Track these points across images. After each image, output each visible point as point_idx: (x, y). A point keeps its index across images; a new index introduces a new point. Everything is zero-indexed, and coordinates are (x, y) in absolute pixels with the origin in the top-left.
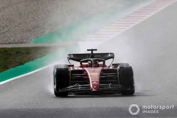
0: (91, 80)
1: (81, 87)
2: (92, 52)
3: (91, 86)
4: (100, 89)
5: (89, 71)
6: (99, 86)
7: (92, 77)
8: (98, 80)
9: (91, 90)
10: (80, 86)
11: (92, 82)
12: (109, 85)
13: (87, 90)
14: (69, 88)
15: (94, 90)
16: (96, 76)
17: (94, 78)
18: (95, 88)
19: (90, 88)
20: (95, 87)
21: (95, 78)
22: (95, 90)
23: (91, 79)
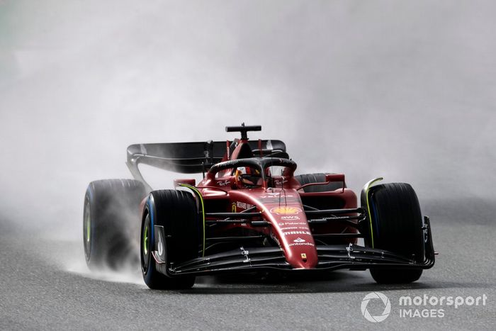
0: (284, 231)
1: (250, 256)
2: (244, 135)
3: (290, 253)
4: (320, 263)
5: (261, 200)
6: (315, 254)
7: (284, 221)
8: (307, 230)
9: (290, 267)
10: (247, 252)
11: (291, 239)
12: (348, 249)
13: (276, 266)
14: (207, 261)
15: (303, 268)
16: (297, 218)
17: (292, 226)
18: (305, 260)
19: (284, 260)
20: (304, 256)
21: (295, 226)
22: (308, 268)
23: (281, 227)
